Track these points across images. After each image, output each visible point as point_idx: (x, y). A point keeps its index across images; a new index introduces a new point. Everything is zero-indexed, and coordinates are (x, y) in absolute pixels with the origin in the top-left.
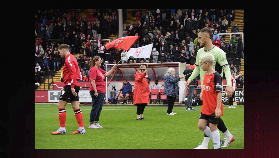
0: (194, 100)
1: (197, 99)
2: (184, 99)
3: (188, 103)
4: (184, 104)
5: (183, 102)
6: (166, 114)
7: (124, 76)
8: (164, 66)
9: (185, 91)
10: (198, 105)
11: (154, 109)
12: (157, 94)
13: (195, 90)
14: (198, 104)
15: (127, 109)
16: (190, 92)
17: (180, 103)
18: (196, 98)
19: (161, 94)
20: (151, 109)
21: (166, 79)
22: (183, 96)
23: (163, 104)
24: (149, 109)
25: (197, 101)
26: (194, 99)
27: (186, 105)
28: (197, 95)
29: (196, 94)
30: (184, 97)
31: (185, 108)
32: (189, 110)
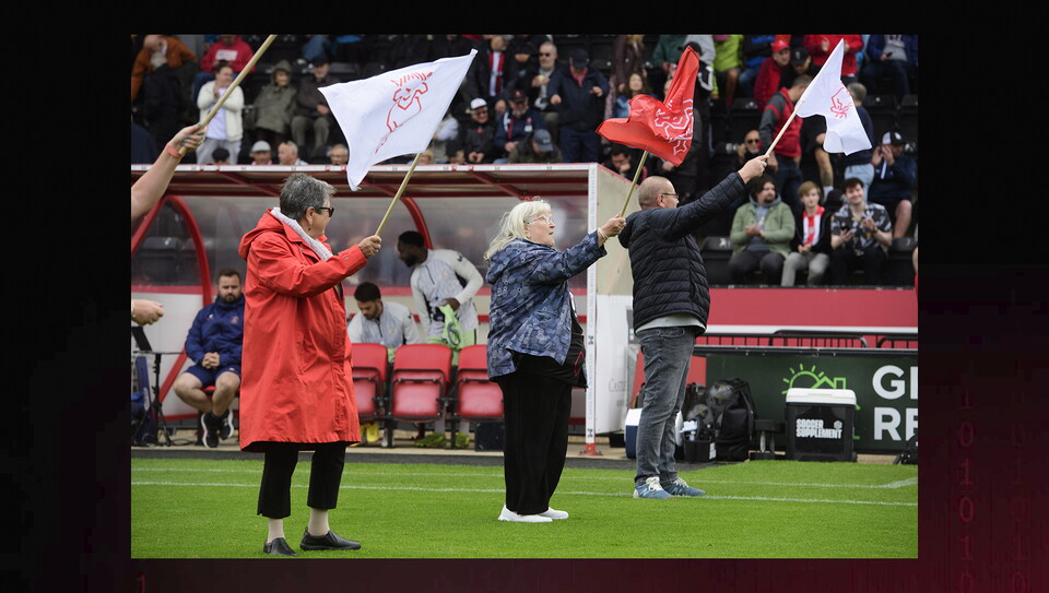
0: (691, 426)
1: (709, 417)
2: (619, 417)
3: (648, 447)
4: (619, 454)
5: (615, 439)
6: (495, 519)
7: (212, 252)
8: (489, 186)
9: (629, 358)
10: (720, 459)
11: (411, 480)
12: (434, 377)
13: (699, 352)
14: (713, 454)
15: (225, 476)
16: (658, 366)
17: (590, 440)
18: (699, 409)
19: (468, 382)
20: (389, 481)
21: (500, 274)
22: (617, 396)
23: (477, 449)
24: (379, 480)
25: (711, 433)
26: (691, 414)
27: (631, 456)
28: (708, 388)
29: (700, 382)
30: (620, 403)
31: (628, 476)
32: (654, 495)
